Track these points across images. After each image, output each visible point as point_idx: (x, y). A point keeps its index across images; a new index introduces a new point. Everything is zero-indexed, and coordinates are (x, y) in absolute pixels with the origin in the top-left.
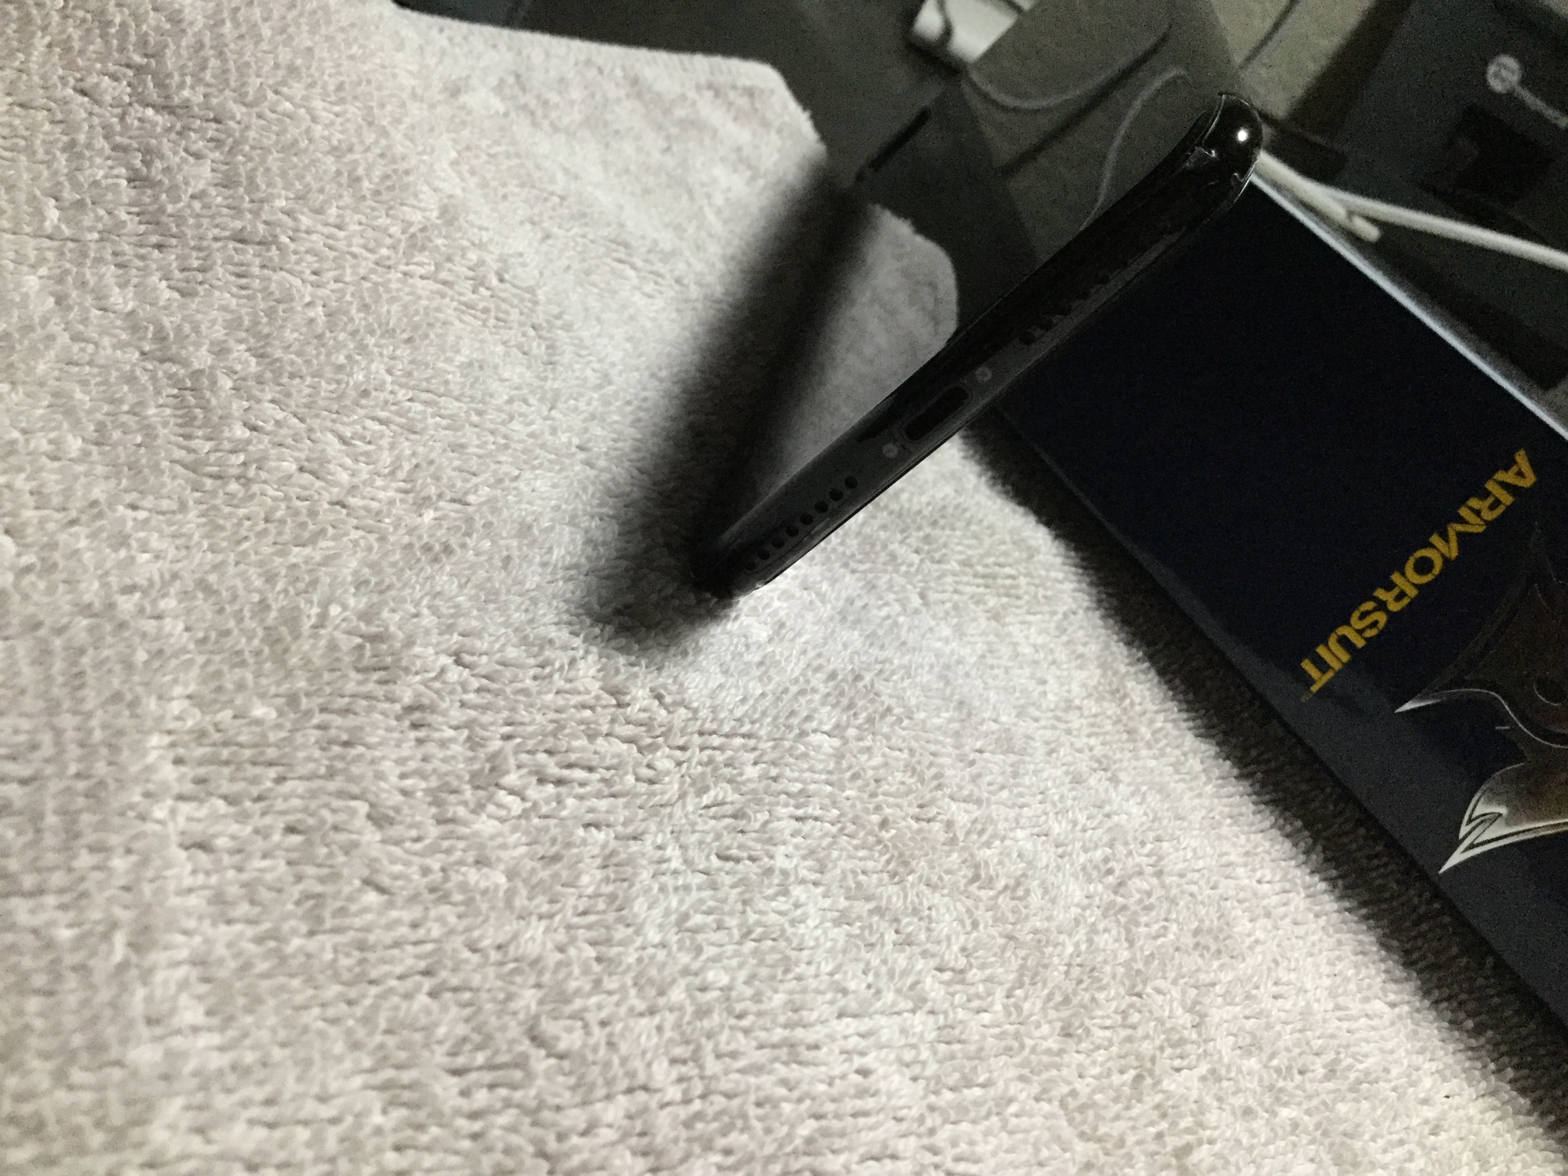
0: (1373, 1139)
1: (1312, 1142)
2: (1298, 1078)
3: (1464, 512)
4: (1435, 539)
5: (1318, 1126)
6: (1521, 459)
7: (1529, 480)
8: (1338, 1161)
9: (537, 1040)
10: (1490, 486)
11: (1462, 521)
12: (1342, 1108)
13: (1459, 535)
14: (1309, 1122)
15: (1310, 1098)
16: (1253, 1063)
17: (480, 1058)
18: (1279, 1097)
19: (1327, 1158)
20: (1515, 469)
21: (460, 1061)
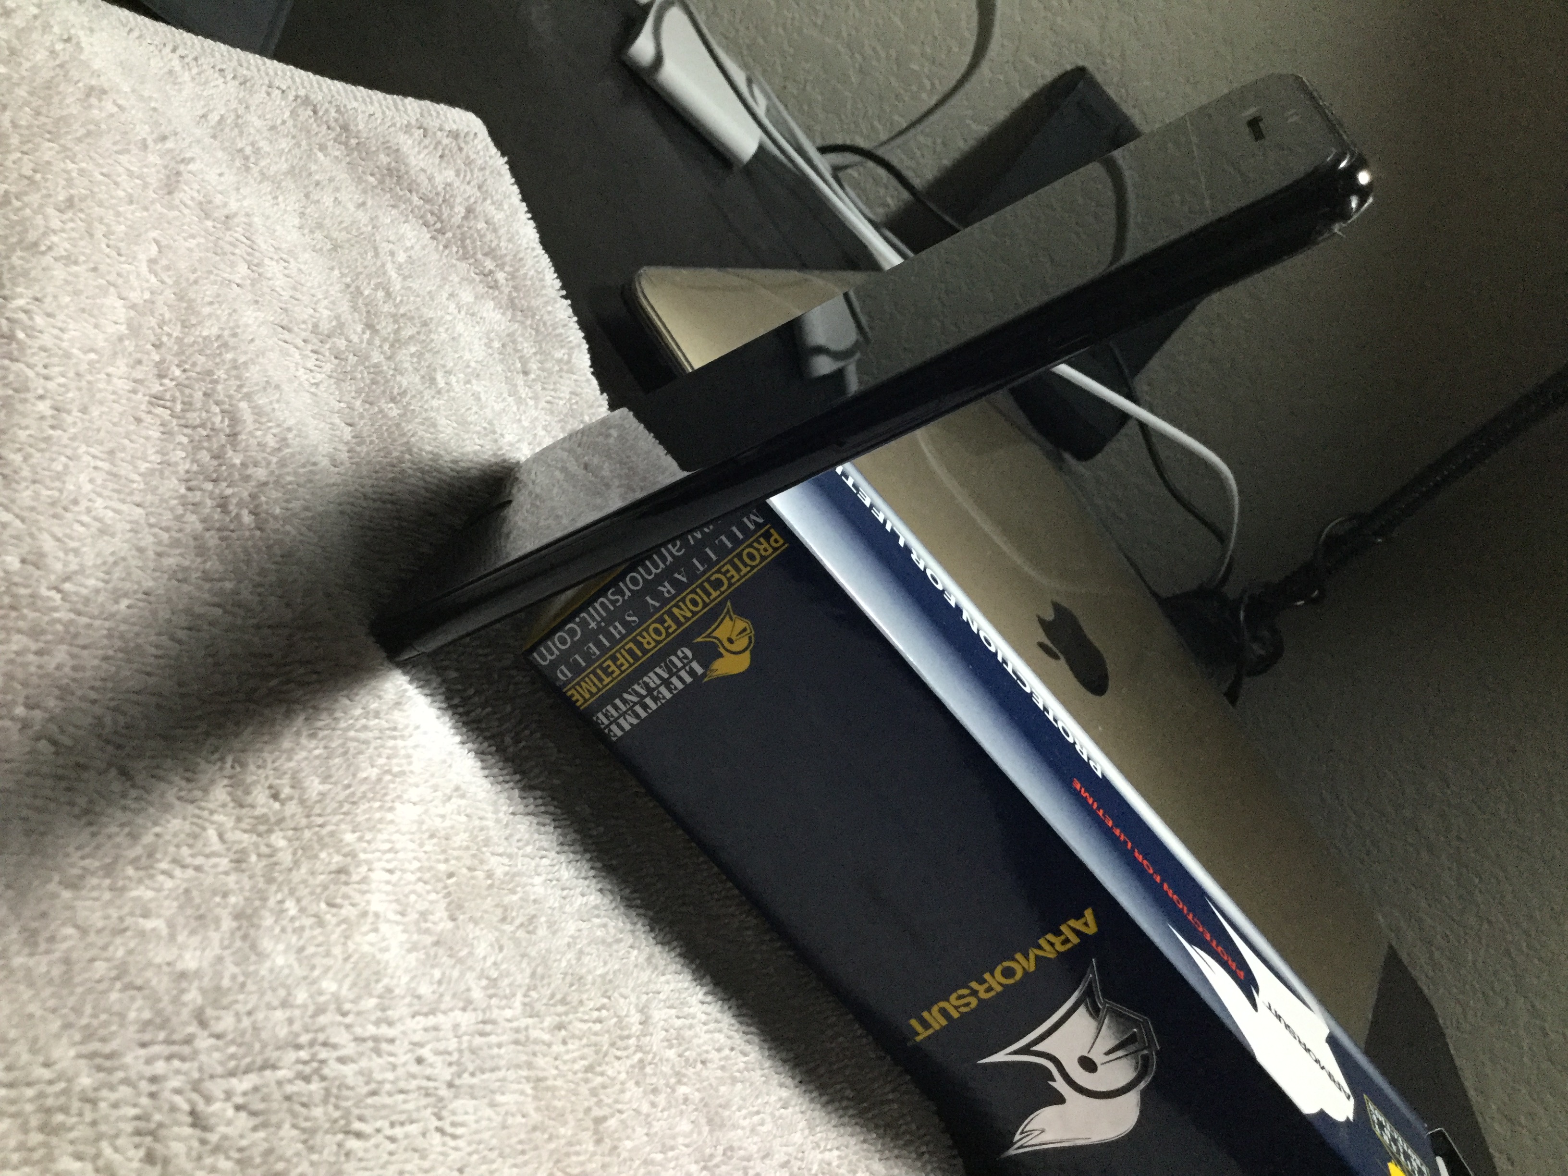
0: (739, 1109)
1: (696, 1110)
2: (699, 1066)
3: (1042, 941)
4: (1018, 956)
5: (702, 1099)
6: (1089, 914)
7: (1092, 929)
8: (710, 1122)
9: (203, 1023)
10: (1063, 928)
11: (1040, 947)
12: (723, 1089)
13: (1037, 958)
14: (697, 1096)
15: (702, 1081)
16: (671, 1054)
17: (162, 1036)
18: (680, 1077)
19: (703, 1121)
20: (1083, 920)
21: (147, 1037)
